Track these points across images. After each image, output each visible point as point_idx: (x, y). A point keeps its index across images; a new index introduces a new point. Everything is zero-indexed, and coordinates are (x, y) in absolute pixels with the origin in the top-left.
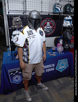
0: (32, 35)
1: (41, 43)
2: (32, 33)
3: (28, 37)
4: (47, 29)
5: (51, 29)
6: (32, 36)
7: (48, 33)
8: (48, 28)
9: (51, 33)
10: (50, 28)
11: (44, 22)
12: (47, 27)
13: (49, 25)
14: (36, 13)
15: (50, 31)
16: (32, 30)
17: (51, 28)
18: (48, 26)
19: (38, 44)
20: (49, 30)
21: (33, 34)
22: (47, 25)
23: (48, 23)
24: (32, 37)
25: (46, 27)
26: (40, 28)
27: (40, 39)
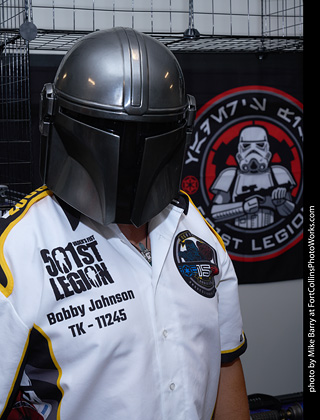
0: (96, 293)
1: (201, 378)
2: (92, 275)
3: (52, 318)
4: (241, 198)
5: (280, 201)
6: (95, 305)
7: (259, 243)
8: (250, 191)
9: (281, 236)
10: (276, 185)
11: (206, 126)
12: (246, 180)
13: (263, 157)
14: (135, 56)
15: (277, 217)
16: (98, 237)
17: (287, 186)
18: (254, 168)
19: (165, 387)
20: (268, 202)
21: (105, 276)
22: (244, 158)
23: (254, 134)
24: (99, 312)
25: (228, 175)
26: (176, 212)
27: (185, 328)
